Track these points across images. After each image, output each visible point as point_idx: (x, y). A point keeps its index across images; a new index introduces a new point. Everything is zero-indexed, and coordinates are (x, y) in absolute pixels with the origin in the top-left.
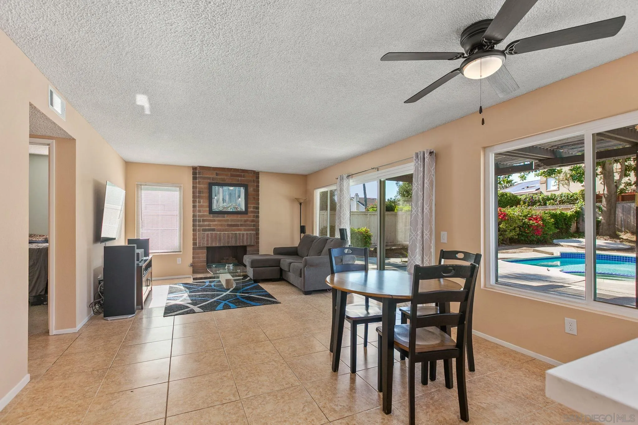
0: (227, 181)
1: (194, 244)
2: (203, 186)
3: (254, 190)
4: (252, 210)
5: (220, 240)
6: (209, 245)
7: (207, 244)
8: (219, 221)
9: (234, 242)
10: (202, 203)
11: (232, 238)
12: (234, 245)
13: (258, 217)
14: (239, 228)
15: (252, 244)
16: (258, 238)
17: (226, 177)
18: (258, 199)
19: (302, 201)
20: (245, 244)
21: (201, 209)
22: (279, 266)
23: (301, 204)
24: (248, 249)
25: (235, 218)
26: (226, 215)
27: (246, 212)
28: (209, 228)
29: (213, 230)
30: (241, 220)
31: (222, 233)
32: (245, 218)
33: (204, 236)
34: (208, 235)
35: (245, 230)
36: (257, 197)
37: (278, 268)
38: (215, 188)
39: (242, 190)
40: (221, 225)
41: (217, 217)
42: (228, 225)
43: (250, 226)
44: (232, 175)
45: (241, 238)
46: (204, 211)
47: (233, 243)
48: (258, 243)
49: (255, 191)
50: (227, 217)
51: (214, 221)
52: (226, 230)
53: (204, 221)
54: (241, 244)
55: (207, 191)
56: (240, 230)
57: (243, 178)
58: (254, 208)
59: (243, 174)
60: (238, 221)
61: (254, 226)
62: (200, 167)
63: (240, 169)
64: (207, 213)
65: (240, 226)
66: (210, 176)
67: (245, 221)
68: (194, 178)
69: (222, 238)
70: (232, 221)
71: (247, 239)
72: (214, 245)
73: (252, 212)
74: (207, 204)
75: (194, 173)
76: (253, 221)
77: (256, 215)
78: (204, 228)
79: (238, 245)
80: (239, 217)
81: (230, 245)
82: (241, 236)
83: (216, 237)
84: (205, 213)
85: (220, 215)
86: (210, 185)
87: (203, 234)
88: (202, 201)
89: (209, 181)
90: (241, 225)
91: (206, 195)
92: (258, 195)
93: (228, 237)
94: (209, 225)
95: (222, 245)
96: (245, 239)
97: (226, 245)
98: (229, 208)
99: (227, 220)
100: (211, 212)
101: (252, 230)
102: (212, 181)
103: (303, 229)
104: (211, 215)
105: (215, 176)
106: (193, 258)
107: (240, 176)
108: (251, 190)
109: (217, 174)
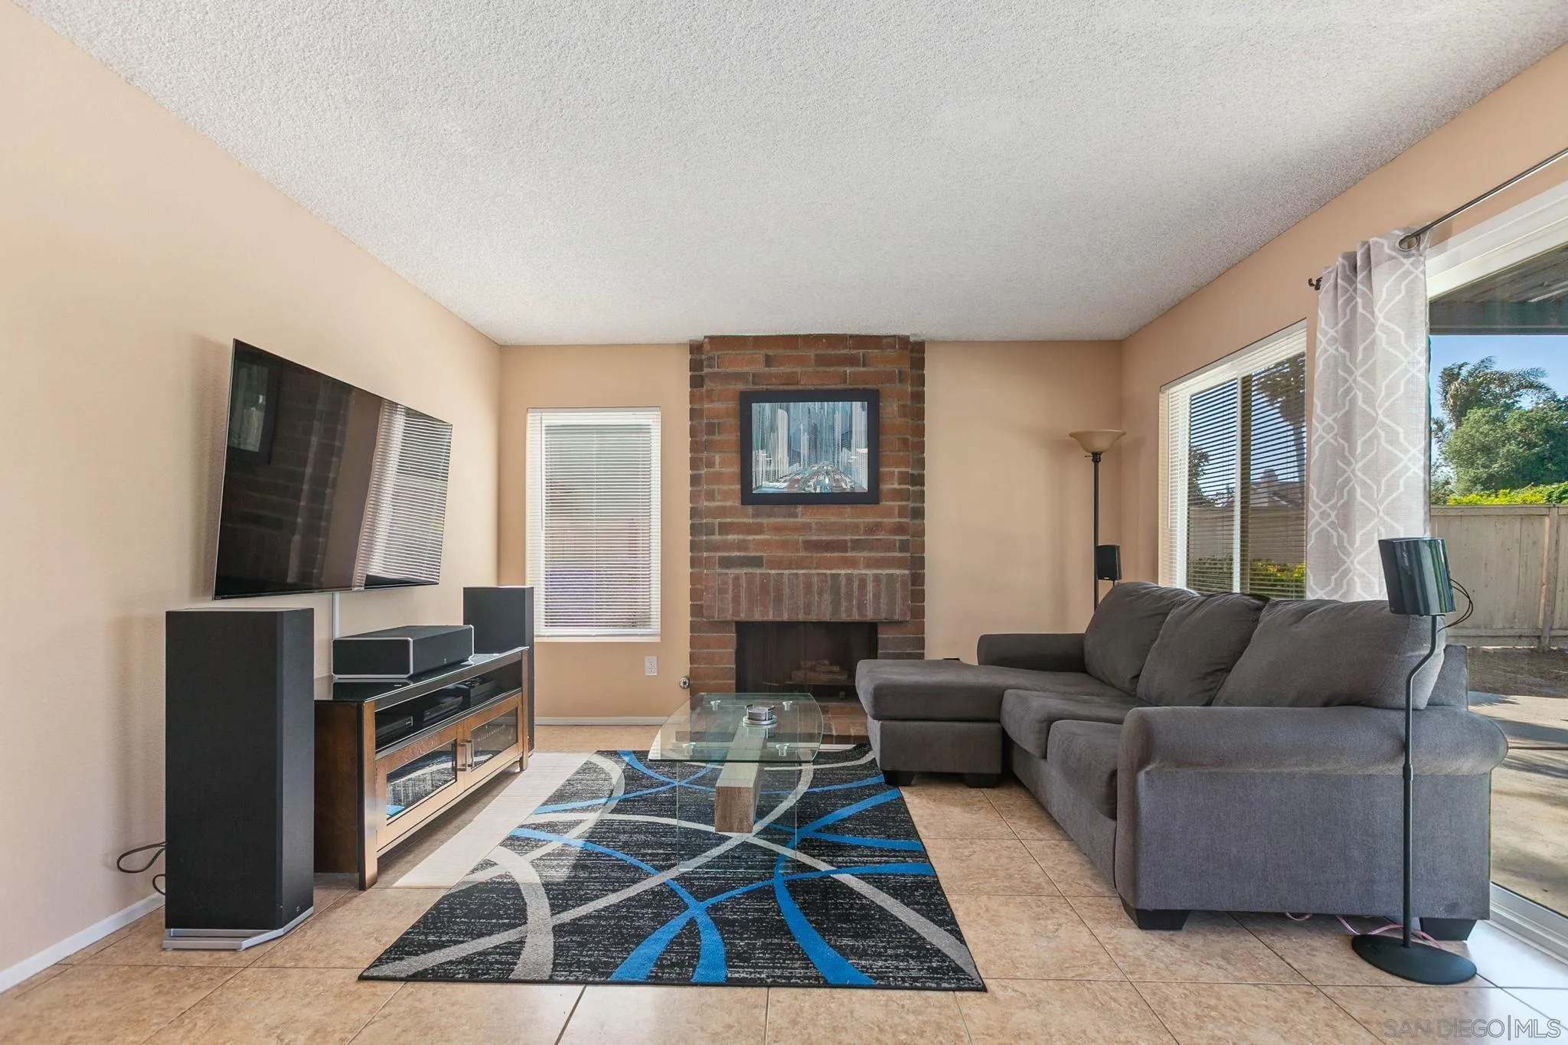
0: (807, 384)
1: (696, 610)
2: (723, 407)
3: (904, 411)
4: (896, 486)
5: (778, 599)
6: (742, 617)
7: (736, 612)
8: (778, 529)
9: (830, 608)
10: (717, 468)
11: (820, 593)
12: (827, 617)
13: (919, 513)
14: (849, 554)
15: (896, 617)
16: (919, 596)
17: (798, 369)
18: (920, 447)
19: (1100, 444)
20: (870, 616)
21: (715, 487)
22: (998, 721)
23: (1096, 457)
24: (883, 635)
25: (833, 519)
26: (800, 509)
27: (872, 496)
28: (743, 554)
29: (756, 562)
30: (856, 526)
31: (787, 572)
32: (867, 517)
33: (725, 583)
34: (737, 578)
35: (871, 564)
36: (916, 440)
37: (994, 726)
38: (762, 411)
39: (858, 412)
40: (784, 545)
41: (769, 516)
42: (810, 546)
43: (889, 547)
44: (821, 361)
45: (856, 594)
46: (726, 495)
47: (823, 612)
48: (919, 613)
49: (905, 416)
50: (804, 516)
51: (758, 529)
52: (799, 564)
53: (724, 529)
54: (856, 617)
55: (733, 422)
56: (852, 563)
57: (862, 369)
58: (904, 478)
59: (862, 351)
60: (845, 528)
61: (904, 547)
62: (712, 339)
63: (851, 336)
64: (734, 502)
65: (853, 549)
66: (745, 369)
67: (872, 529)
68: (696, 382)
69: (787, 591)
70: (822, 527)
71: (877, 597)
72: (757, 617)
73: (898, 495)
74: (735, 469)
75: (695, 365)
76: (900, 529)
77: (911, 505)
78: (726, 554)
79: (844, 617)
80: (847, 515)
81: (813, 617)
82: (856, 585)
83: (764, 587)
84: (729, 503)
85: (777, 509)
86: (746, 400)
87: (720, 575)
88: (717, 458)
89: (741, 386)
90: (857, 545)
91: (732, 437)
92: (920, 431)
93: (808, 587)
94: (742, 546)
95: (785, 617)
96: (870, 596)
97: (801, 617)
98: (811, 483)
99: (806, 527)
100: (749, 496)
101: (899, 563)
102: (751, 387)
103: (1106, 562)
104: (750, 509)
105: (760, 368)
106: (693, 659)
107: (852, 361)
108: (891, 409)
109: (769, 361)
